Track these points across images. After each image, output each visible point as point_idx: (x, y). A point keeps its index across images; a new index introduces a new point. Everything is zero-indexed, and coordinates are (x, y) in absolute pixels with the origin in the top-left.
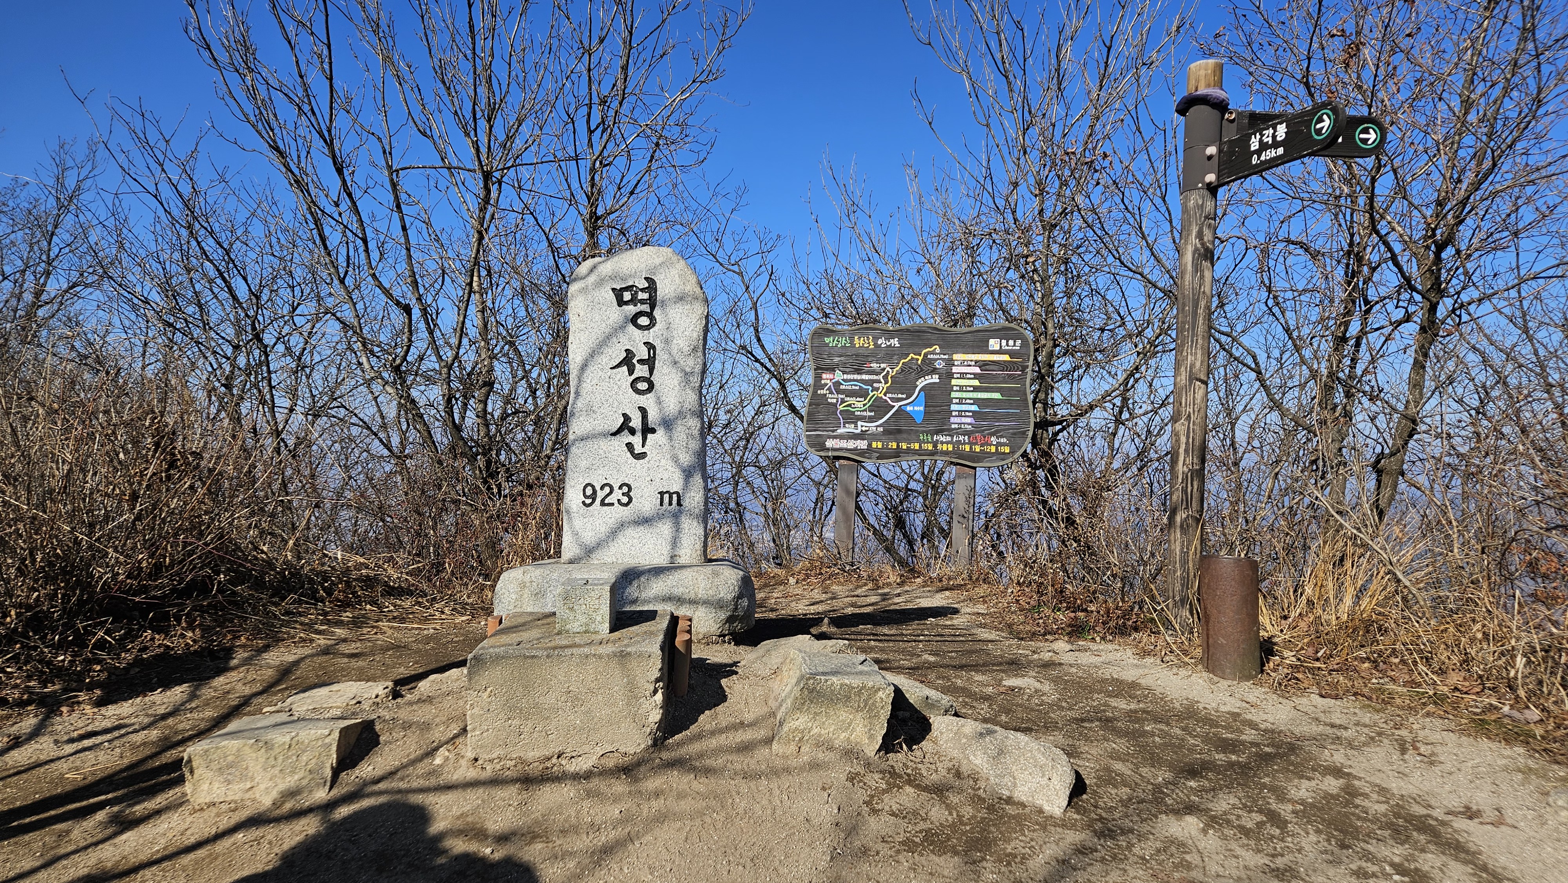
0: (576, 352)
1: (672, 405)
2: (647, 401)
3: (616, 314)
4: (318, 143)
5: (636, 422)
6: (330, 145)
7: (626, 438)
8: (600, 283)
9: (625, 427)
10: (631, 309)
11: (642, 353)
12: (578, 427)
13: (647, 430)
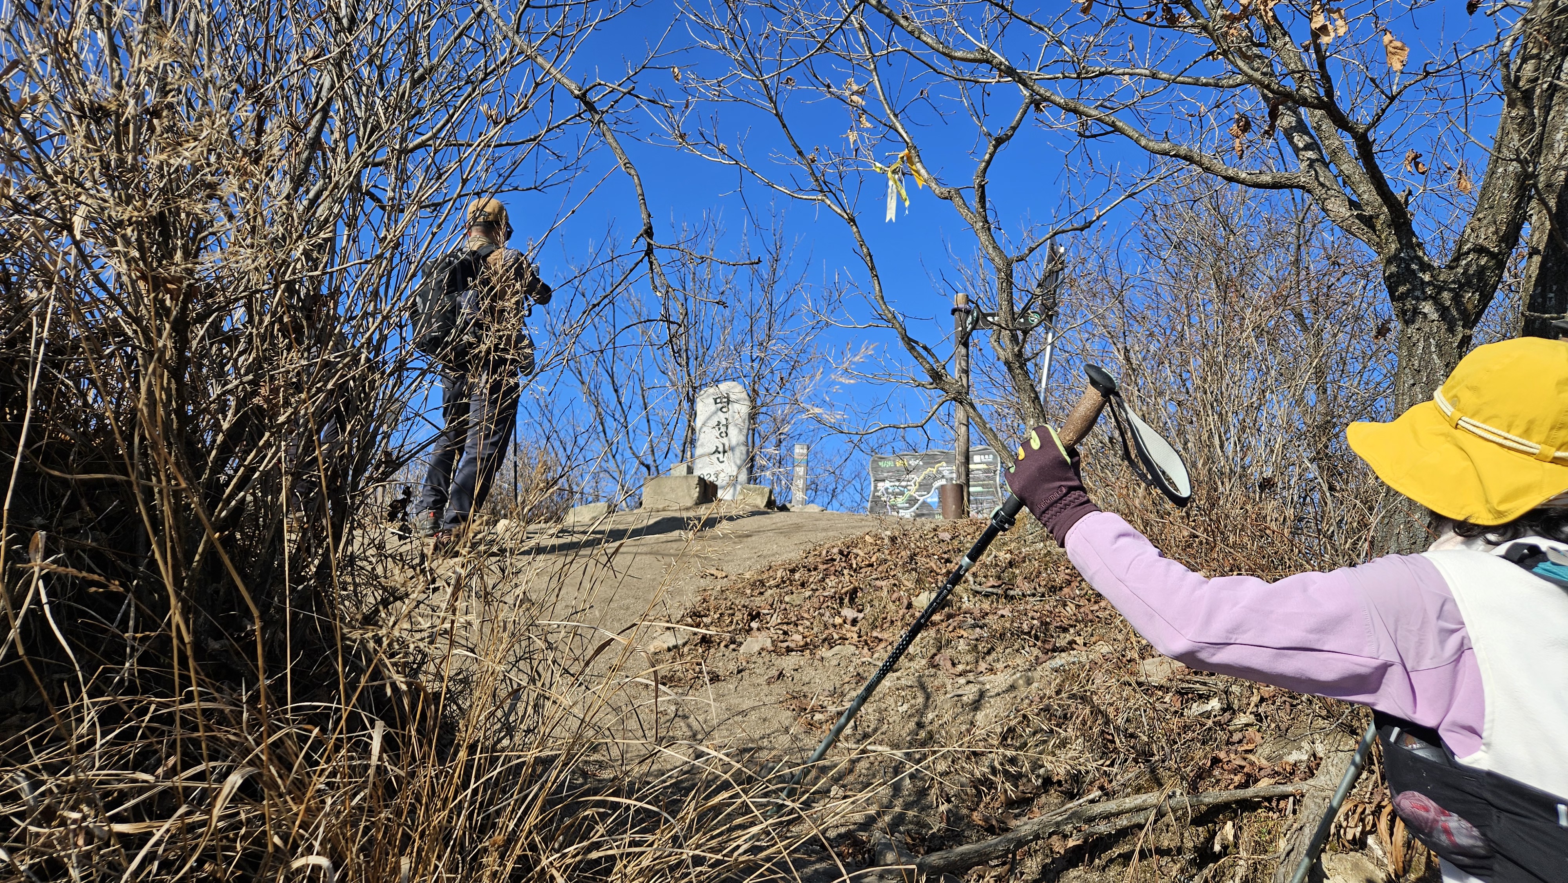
0: (698, 423)
1: (734, 442)
2: (725, 440)
3: (713, 408)
4: (606, 378)
5: (721, 449)
6: (612, 377)
7: (717, 455)
8: (708, 396)
9: (717, 451)
10: (720, 406)
11: (724, 422)
12: (698, 451)
13: (725, 452)
